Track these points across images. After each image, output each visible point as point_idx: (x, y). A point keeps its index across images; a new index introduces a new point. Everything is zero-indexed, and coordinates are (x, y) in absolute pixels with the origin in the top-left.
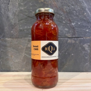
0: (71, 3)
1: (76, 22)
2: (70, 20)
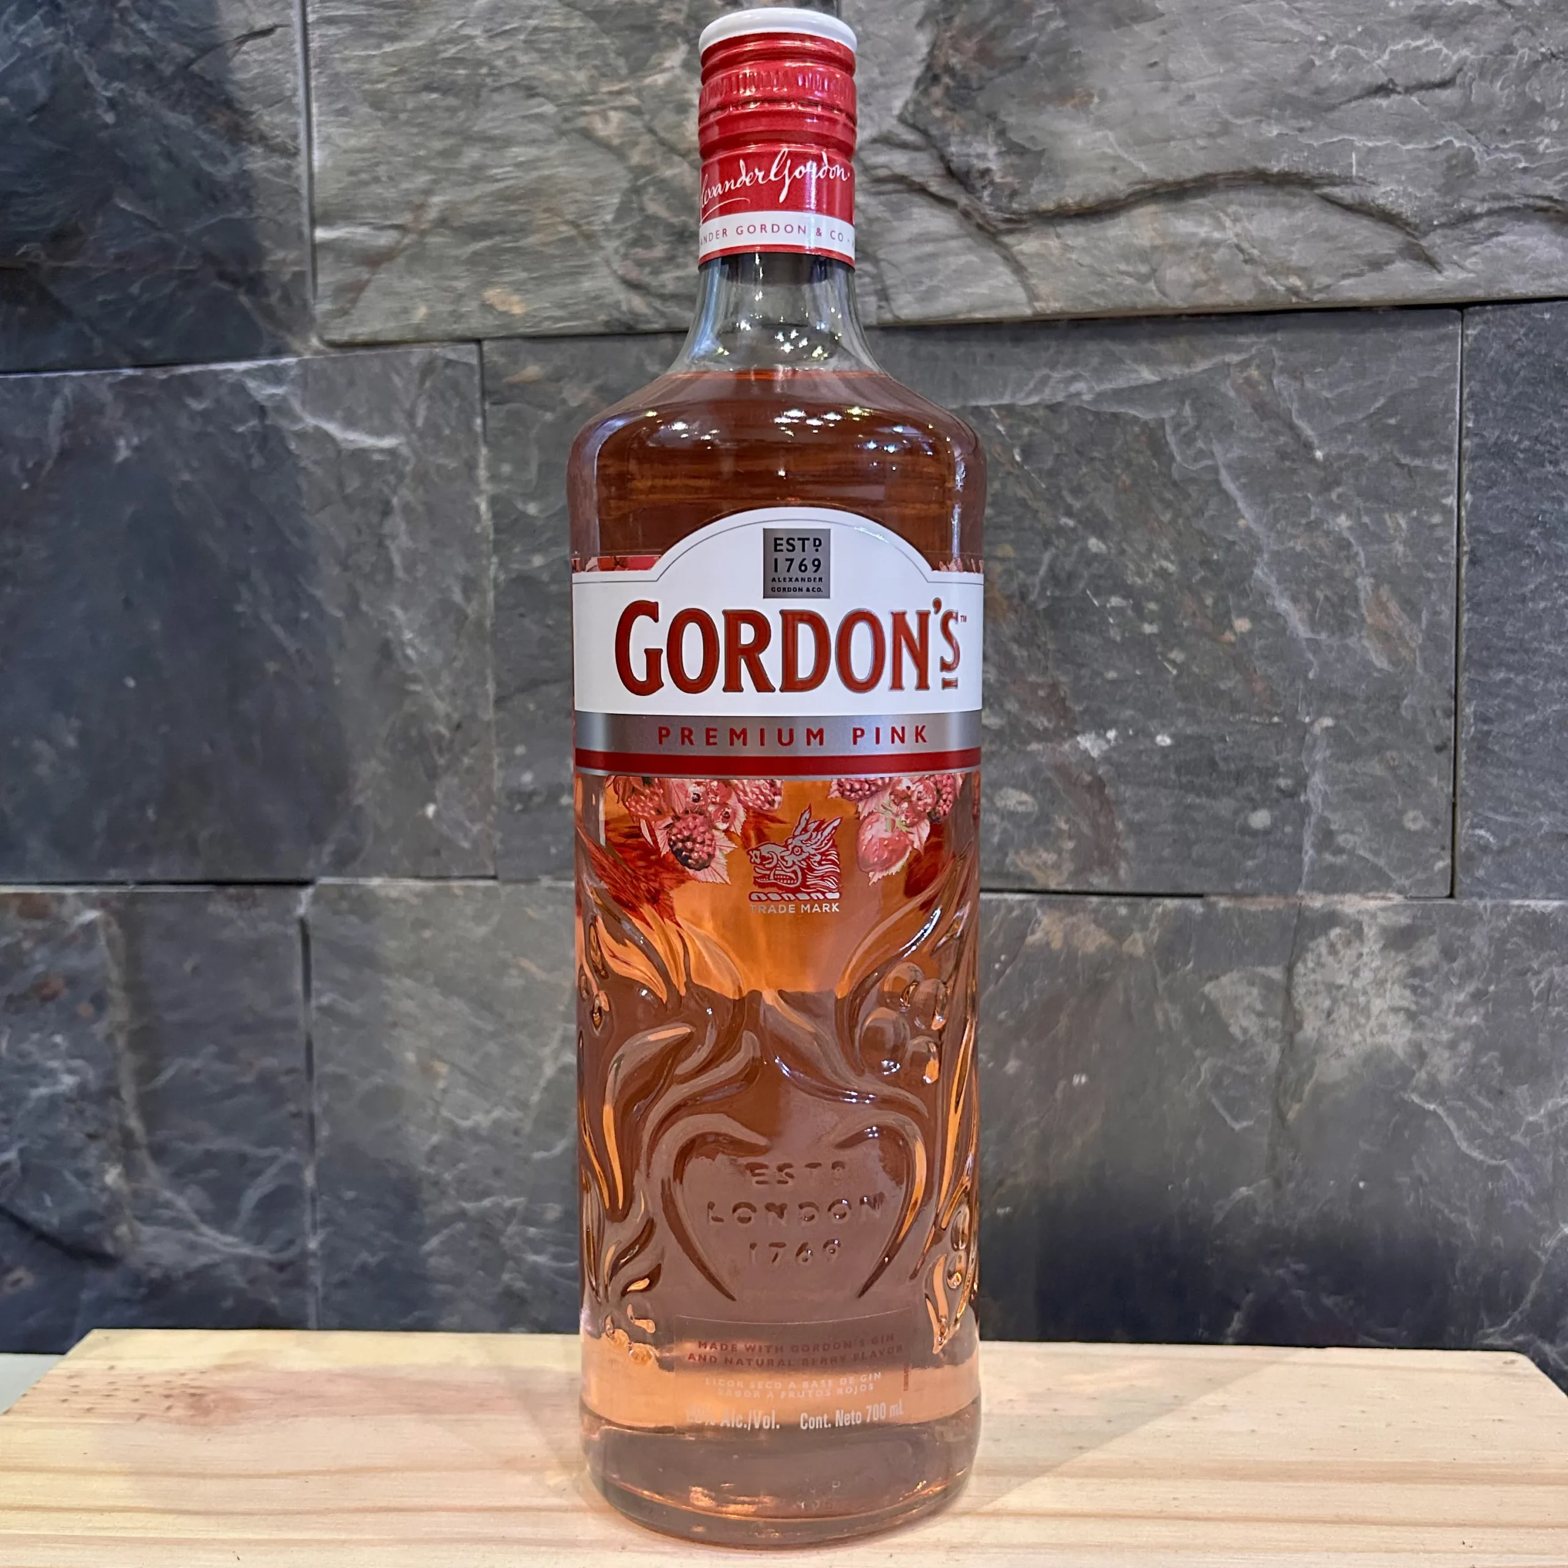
0: (1077, 505)
1: (1133, 717)
2: (1063, 700)
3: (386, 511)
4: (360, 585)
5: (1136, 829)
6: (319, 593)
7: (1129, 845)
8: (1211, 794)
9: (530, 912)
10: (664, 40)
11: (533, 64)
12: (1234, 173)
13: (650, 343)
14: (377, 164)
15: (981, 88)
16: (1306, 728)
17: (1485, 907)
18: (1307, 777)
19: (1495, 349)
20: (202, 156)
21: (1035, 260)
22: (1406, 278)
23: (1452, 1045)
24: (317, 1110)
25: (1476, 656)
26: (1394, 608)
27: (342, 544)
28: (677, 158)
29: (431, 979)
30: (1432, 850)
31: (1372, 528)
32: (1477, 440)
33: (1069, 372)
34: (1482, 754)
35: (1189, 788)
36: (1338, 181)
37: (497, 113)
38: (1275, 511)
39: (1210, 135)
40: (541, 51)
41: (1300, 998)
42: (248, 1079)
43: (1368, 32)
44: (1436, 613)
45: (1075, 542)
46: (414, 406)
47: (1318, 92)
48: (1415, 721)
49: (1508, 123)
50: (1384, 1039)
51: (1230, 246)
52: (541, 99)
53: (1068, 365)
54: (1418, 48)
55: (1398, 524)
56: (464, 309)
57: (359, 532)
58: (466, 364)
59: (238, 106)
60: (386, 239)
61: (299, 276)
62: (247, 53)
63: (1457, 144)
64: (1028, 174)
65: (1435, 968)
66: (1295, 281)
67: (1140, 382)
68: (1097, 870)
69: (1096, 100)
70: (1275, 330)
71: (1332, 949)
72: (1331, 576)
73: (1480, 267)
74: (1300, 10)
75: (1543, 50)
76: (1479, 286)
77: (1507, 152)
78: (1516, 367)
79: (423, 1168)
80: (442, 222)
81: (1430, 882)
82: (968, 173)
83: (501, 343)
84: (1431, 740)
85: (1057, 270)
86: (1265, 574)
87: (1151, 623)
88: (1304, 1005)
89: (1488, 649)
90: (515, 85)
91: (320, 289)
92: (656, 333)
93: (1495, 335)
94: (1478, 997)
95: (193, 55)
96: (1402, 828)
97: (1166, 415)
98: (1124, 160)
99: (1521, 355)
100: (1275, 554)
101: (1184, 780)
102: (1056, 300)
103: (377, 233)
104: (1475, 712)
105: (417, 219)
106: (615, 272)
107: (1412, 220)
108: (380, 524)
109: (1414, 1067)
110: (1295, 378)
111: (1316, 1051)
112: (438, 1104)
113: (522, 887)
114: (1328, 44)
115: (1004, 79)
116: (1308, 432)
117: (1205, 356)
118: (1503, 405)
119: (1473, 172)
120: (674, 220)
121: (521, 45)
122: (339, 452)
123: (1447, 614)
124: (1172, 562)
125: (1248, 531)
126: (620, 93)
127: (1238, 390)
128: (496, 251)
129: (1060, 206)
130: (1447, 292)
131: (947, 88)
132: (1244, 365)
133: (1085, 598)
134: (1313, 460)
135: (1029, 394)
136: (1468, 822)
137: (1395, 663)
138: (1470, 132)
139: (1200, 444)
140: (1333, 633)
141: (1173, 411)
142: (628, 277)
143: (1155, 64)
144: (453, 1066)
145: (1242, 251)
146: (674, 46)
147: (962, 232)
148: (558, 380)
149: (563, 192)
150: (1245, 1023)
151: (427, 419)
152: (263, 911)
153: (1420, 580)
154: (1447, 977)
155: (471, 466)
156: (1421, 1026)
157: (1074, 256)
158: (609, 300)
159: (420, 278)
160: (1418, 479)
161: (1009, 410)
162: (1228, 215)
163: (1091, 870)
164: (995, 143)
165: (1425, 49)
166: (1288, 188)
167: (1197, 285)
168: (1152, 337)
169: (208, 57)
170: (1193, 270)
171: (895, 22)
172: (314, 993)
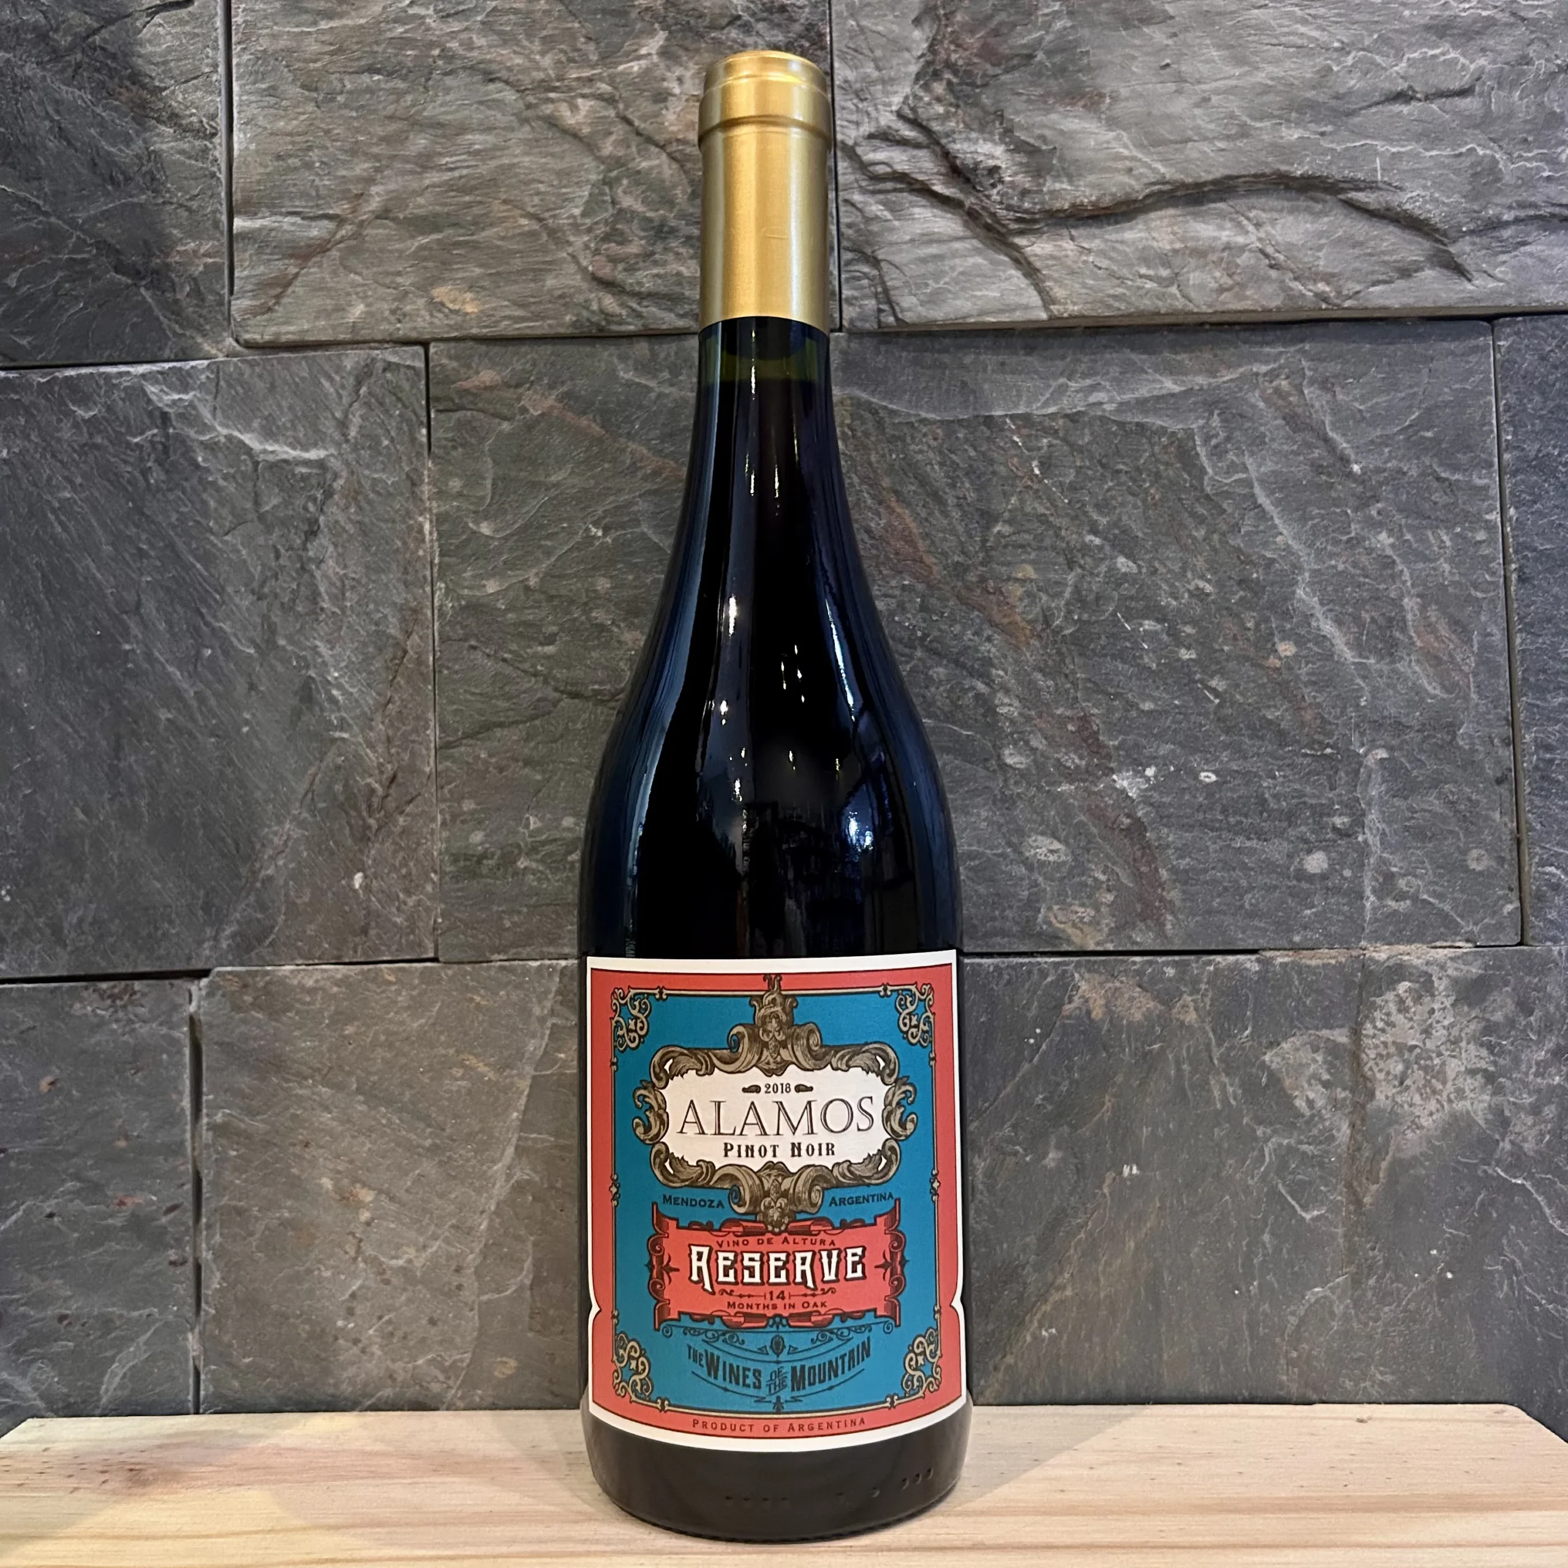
0: (1103, 522)
1: (1173, 751)
2: (1097, 733)
3: (312, 532)
4: (276, 618)
5: (1182, 877)
6: (226, 627)
7: (1174, 895)
8: (1261, 836)
9: (478, 999)
10: (638, 26)
11: (490, 46)
12: (1255, 176)
13: (625, 347)
14: (310, 148)
15: (985, 85)
16: (1359, 760)
17: (1560, 953)
18: (1363, 815)
19: (1527, 363)
20: (101, 134)
21: (1050, 262)
22: (1436, 286)
23: (1535, 1110)
24: (206, 1255)
25: (1532, 679)
26: (1444, 630)
27: (257, 571)
28: (654, 149)
29: (355, 1086)
30: (1501, 893)
31: (1415, 545)
32: (1516, 453)
33: (1088, 382)
34: (1546, 784)
35: (1237, 830)
36: (1362, 185)
37: (448, 98)
38: (1315, 525)
39: (1228, 138)
40: (500, 33)
41: (1371, 1063)
42: (117, 1222)
43: (1383, 40)
44: (1490, 635)
45: (1102, 559)
46: (346, 416)
47: (1337, 97)
48: (1473, 751)
49: (1529, 132)
50: (1460, 1106)
51: (1250, 251)
52: (499, 85)
53: (1084, 376)
54: (1434, 57)
55: (1442, 542)
56: (408, 308)
57: (278, 556)
58: (409, 367)
59: (147, 80)
60: (317, 231)
61: (212, 270)
62: (160, 25)
63: (1481, 152)
64: (1038, 172)
65: (1511, 1023)
66: (1322, 287)
67: (1164, 392)
68: (1142, 925)
69: (1108, 100)
70: (1302, 341)
71: (1402, 1008)
72: (1376, 597)
73: (1509, 277)
74: (1315, 17)
75: (1559, 62)
76: (1509, 295)
77: (1530, 161)
78: (1552, 378)
79: (340, 1323)
80: (384, 214)
81: (1500, 927)
82: (975, 169)
83: (453, 344)
84: (1490, 772)
85: (1073, 273)
86: (1306, 593)
87: (1188, 648)
88: (1376, 1070)
89: (1544, 671)
90: (472, 69)
91: (236, 282)
92: (630, 337)
93: (1527, 346)
94: (1557, 1053)
95: (96, 25)
96: (1466, 870)
97: (1194, 426)
98: (1140, 160)
99: (1555, 367)
100: (1315, 573)
101: (1232, 820)
102: (1074, 304)
103: (306, 222)
104: (1535, 739)
105: (354, 211)
106: (584, 270)
107: (1439, 226)
108: (305, 549)
109: (1497, 1137)
110: (1328, 390)
111: (1390, 1124)
112: (361, 1241)
113: (468, 968)
114: (1343, 50)
115: (1009, 76)
116: (1343, 445)
117: (1229, 367)
118: (1541, 417)
119: (1498, 180)
120: (650, 214)
121: (479, 26)
122: (256, 464)
123: (1498, 637)
124: (1208, 581)
125: (1288, 548)
126: (590, 80)
127: (1266, 400)
128: (446, 246)
129: (1073, 205)
130: (1479, 301)
131: (949, 83)
132: (1272, 375)
133: (1116, 622)
134: (1351, 472)
135: (1046, 404)
136: (1536, 860)
137: (1448, 691)
138: (1491, 139)
139: (1231, 456)
140: (1382, 658)
141: (1201, 422)
142: (601, 274)
143: (1168, 65)
144: (380, 1192)
145: (1267, 256)
146: (652, 33)
147: (968, 233)
148: (517, 386)
149: (527, 183)
150: (1311, 1095)
151: (361, 427)
152: (141, 1011)
153: (1470, 600)
154: (1524, 1031)
155: (414, 483)
156: (1499, 1090)
157: (1091, 259)
158: (579, 298)
159: (360, 274)
160: (1460, 494)
161: (1026, 420)
162: (1248, 219)
163: (1134, 926)
164: (1002, 141)
165: (1442, 59)
166: (1310, 194)
167: (1222, 290)
168: (1173, 348)
169: (113, 28)
170: (1218, 274)
171: (891, 17)
172: (204, 1111)
